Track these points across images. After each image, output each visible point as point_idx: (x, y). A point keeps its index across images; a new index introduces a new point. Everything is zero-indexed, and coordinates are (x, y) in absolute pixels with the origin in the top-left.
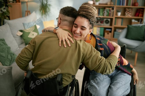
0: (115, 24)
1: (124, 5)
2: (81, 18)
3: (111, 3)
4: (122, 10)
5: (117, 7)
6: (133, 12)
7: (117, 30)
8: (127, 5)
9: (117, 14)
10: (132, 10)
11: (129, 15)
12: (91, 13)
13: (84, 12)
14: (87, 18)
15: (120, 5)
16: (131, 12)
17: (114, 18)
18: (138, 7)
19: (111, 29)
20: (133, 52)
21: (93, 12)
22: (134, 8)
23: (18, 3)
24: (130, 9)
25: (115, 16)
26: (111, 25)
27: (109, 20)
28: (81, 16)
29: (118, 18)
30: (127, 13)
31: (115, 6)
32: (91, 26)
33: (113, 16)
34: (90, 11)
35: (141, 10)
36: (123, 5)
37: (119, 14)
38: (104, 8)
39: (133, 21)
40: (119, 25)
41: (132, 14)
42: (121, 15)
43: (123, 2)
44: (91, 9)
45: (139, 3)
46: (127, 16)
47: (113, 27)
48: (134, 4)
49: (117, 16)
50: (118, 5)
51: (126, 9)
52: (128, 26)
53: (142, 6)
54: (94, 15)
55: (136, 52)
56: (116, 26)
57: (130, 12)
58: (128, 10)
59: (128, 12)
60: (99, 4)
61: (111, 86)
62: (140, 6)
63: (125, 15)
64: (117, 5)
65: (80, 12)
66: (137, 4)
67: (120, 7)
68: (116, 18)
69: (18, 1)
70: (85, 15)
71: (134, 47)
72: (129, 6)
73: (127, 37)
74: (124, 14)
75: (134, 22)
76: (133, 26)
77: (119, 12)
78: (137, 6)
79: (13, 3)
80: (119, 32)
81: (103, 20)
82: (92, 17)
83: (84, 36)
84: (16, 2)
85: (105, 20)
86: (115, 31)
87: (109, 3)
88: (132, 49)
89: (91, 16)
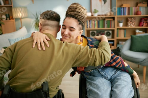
0: (117, 36)
1: (126, 15)
2: (69, 18)
3: (110, 13)
4: (124, 20)
5: (118, 17)
6: (137, 22)
7: (120, 42)
8: (129, 14)
9: (118, 25)
10: (135, 20)
11: (132, 25)
12: (80, 13)
13: (72, 12)
14: (76, 18)
15: (121, 15)
16: (134, 22)
17: (115, 29)
18: (142, 16)
19: (113, 41)
20: (140, 66)
21: (81, 11)
22: (136, 17)
23: (12, 20)
24: (132, 19)
25: (116, 27)
26: (113, 37)
27: (111, 32)
28: (69, 17)
29: (120, 29)
30: (129, 23)
31: (115, 16)
32: (80, 26)
33: (114, 27)
34: (79, 11)
35: (145, 19)
36: (124, 14)
37: (121, 25)
38: (104, 19)
39: (137, 31)
40: (122, 37)
41: (135, 24)
42: (123, 26)
43: (125, 12)
44: (80, 8)
45: (142, 12)
46: (130, 26)
47: (115, 40)
48: (137, 13)
49: (118, 27)
50: (119, 15)
51: (129, 19)
52: (131, 36)
53: (145, 15)
54: (83, 15)
55: (144, 66)
56: (119, 38)
57: (132, 22)
58: (130, 19)
59: (130, 21)
60: (98, 15)
61: (112, 89)
62: (143, 15)
63: (128, 26)
64: (117, 15)
65: (68, 13)
66: (140, 13)
67: (121, 17)
68: (117, 29)
69: (11, 18)
70: (74, 15)
71: (141, 60)
72: (131, 15)
73: (131, 49)
74: (126, 24)
75: (139, 32)
76: (137, 36)
77: (121, 22)
78: (140, 15)
79: (7, 21)
80: (122, 44)
81: (104, 32)
82: (81, 17)
83: (73, 37)
84: (10, 19)
85: (106, 32)
86: (118, 43)
87: (109, 14)
88: (139, 62)
89: (79, 16)
